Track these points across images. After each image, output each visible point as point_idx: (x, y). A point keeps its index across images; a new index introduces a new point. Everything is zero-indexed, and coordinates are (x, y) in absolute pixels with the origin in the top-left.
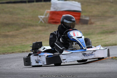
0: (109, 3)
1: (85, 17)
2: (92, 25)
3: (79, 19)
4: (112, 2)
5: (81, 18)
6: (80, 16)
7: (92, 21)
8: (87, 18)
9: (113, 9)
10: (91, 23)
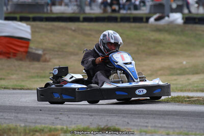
0: (70, 32)
1: (36, 50)
2: (46, 63)
3: (27, 52)
4: (74, 31)
5: (30, 50)
6: (27, 47)
7: (47, 56)
8: (40, 52)
9: (76, 41)
10: (46, 61)
